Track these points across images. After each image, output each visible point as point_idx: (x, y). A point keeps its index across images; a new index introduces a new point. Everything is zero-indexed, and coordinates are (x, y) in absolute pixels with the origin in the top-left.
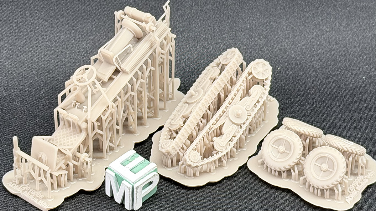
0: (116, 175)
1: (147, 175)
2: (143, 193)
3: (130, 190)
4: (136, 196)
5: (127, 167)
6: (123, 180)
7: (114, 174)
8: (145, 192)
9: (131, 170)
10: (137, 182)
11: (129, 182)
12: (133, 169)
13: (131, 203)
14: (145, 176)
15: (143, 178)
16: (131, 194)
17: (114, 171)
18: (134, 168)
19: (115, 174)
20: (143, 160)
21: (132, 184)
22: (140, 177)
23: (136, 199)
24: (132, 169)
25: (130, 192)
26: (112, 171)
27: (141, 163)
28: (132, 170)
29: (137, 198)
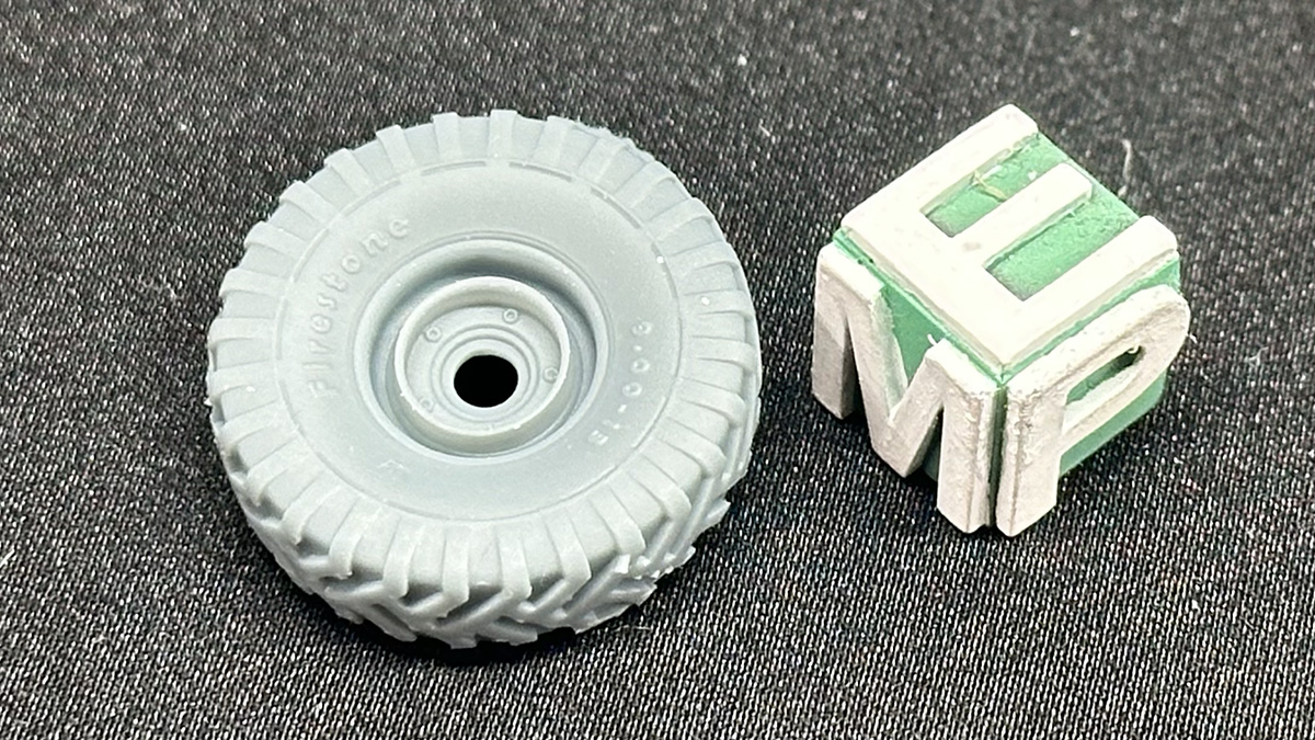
0: (888, 294)
1: (1105, 309)
2: (1067, 426)
3: (978, 414)
4: (1020, 456)
5: (967, 247)
6: (938, 336)
7: (870, 288)
8: (1083, 422)
9: (989, 270)
10: (1036, 356)
11: (971, 358)
12: (1007, 256)
13: (981, 487)
14: (1090, 320)
15: (1080, 327)
16: (984, 435)
17: (878, 265)
18: (1014, 252)
19: (882, 285)
20: (1084, 196)
21: (997, 371)
22: (1058, 327)
23: (1018, 472)
24: (998, 261)
25: (977, 424)
26: (860, 262)
27: (1070, 211)
28: (1005, 269)
29: (1027, 461)
